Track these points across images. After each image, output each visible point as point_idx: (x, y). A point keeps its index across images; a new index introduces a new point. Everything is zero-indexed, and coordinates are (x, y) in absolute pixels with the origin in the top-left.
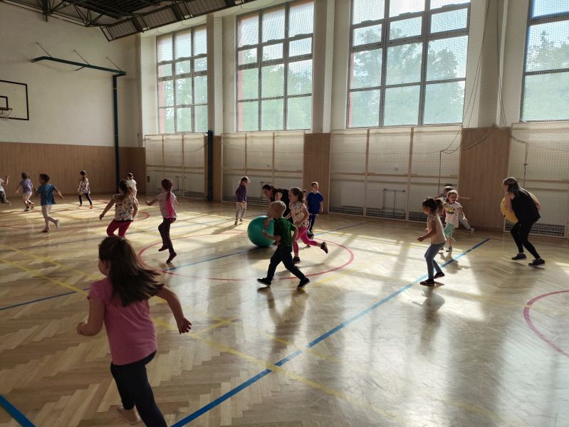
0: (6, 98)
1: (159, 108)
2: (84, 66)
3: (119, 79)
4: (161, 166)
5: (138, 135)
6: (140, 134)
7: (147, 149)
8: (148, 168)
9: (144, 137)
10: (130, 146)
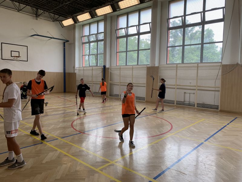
0: (19, 52)
1: (82, 56)
2: (52, 38)
3: (66, 43)
5: (73, 67)
8: (77, 82)
9: (76, 68)
10: (70, 72)
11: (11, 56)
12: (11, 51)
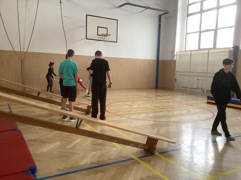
0: (107, 28)
1: (187, 34)
2: (147, 8)
3: (162, 17)
4: (188, 72)
5: (171, 52)
6: (173, 52)
7: (177, 61)
8: (176, 74)
9: (176, 54)
10: (165, 59)
11: (98, 35)
12: (98, 27)
